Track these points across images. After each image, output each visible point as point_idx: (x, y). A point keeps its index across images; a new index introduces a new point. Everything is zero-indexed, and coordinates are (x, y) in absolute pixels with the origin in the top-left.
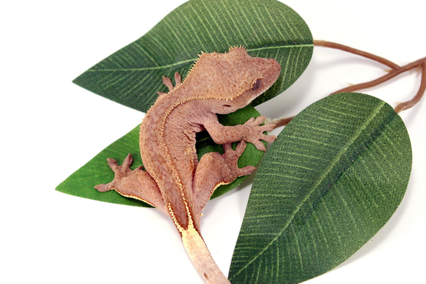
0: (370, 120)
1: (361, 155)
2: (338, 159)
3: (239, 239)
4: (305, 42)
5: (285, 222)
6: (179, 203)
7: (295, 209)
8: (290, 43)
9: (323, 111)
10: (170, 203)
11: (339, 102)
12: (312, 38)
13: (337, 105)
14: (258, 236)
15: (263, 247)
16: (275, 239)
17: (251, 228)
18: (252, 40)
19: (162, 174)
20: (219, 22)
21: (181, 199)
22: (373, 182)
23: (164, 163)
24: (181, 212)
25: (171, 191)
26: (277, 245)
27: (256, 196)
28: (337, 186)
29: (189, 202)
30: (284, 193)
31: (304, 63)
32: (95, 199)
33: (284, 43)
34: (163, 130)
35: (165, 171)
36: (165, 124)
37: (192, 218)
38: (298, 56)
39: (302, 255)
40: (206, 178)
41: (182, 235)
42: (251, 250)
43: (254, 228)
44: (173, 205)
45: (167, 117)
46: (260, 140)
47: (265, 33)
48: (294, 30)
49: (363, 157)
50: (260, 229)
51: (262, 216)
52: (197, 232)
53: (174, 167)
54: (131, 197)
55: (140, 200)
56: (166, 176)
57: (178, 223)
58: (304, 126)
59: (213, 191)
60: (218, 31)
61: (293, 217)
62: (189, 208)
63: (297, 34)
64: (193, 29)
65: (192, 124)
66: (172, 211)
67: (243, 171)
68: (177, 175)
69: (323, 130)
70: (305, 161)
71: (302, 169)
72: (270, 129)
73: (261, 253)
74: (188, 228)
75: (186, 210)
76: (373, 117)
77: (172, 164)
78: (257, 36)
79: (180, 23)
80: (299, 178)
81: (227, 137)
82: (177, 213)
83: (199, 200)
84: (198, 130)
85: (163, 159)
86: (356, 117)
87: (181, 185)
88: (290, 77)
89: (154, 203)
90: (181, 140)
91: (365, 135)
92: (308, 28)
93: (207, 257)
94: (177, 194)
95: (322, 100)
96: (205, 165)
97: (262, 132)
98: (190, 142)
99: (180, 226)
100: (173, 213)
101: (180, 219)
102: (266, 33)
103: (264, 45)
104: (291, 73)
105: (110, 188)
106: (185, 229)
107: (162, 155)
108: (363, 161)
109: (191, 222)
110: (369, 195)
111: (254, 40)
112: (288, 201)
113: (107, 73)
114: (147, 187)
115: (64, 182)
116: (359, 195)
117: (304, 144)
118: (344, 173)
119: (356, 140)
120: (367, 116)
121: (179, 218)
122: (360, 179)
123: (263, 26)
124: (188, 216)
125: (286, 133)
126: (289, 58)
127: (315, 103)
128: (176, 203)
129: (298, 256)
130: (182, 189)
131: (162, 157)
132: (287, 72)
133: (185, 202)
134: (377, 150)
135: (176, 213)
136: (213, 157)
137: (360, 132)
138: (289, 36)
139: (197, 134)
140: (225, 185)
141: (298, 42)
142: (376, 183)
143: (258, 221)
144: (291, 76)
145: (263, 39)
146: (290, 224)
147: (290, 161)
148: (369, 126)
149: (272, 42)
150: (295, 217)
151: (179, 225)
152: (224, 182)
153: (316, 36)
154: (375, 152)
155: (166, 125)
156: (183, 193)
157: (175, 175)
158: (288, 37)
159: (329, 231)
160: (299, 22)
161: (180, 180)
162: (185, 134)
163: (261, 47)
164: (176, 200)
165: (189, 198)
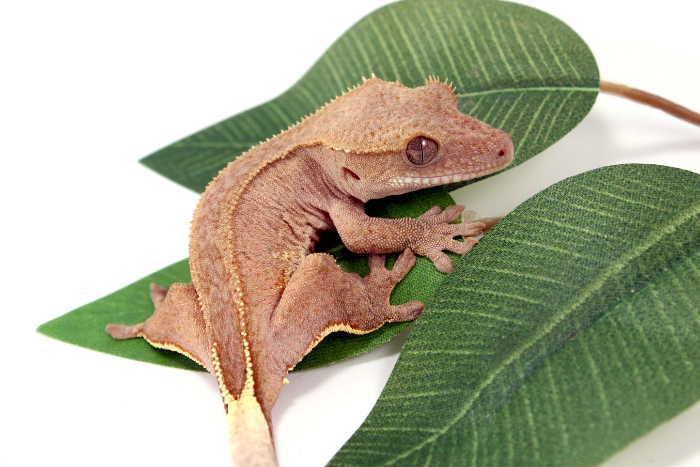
0: (688, 216)
1: (654, 281)
2: (598, 286)
3: (356, 435)
4: (583, 83)
5: (459, 405)
6: (234, 343)
7: (486, 378)
8: (549, 82)
9: (584, 193)
10: (217, 343)
11: (623, 180)
12: (598, 76)
13: (619, 184)
14: (397, 432)
15: (400, 451)
16: (431, 440)
17: (389, 417)
18: (474, 75)
19: (212, 283)
20: (415, 46)
21: (239, 336)
22: (670, 336)
23: (218, 261)
25: (222, 318)
26: (431, 450)
27: (413, 355)
28: (585, 336)
29: (253, 341)
30: (468, 347)
31: (571, 118)
33: (536, 83)
34: (235, 203)
35: (218, 275)
36: (244, 193)
37: (255, 377)
38: (561, 106)
40: (302, 301)
41: (229, 411)
42: (372, 455)
43: (394, 417)
44: (222, 348)
45: (251, 182)
46: (445, 251)
47: (500, 63)
48: (562, 61)
49: (657, 284)
50: (406, 420)
51: (416, 395)
52: (258, 405)
53: (235, 268)
54: (166, 347)
55: (179, 351)
56: (217, 286)
57: (225, 386)
58: (539, 219)
59: (319, 336)
60: (411, 62)
61: (477, 395)
62: (251, 354)
63: (566, 66)
64: (367, 60)
66: (217, 359)
68: (238, 284)
69: (578, 228)
70: (526, 287)
71: (517, 300)
72: (471, 232)
73: (390, 463)
74: (242, 395)
75: (245, 358)
76: (695, 212)
77: (233, 263)
78: (483, 69)
79: (348, 54)
80: (507, 317)
81: (370, 237)
82: (228, 366)
83: (279, 346)
85: (219, 253)
86: (656, 209)
87: (242, 304)
88: (535, 142)
91: (668, 244)
92: (592, 58)
94: (232, 324)
95: (589, 173)
96: (305, 274)
97: (451, 236)
98: (295, 241)
99: (227, 391)
100: (218, 364)
101: (231, 378)
102: (503, 64)
103: (495, 86)
104: (539, 134)
105: (136, 334)
106: (236, 399)
107: (218, 245)
108: (655, 293)
109: (250, 382)
110: (654, 359)
111: (477, 75)
112: (473, 362)
114: (185, 314)
116: (630, 356)
117: (532, 254)
118: (608, 314)
119: (647, 251)
120: (683, 208)
121: (229, 375)
122: (641, 329)
123: (500, 51)
124: (246, 372)
125: (499, 233)
126: (540, 108)
127: (570, 178)
128: (228, 344)
130: (243, 313)
131: (218, 249)
132: (530, 133)
133: (244, 340)
134: (690, 273)
135: (224, 364)
136: (326, 259)
137: (658, 238)
138: (550, 70)
140: (353, 336)
141: (568, 82)
142: (676, 339)
143: (407, 403)
144: (539, 140)
145: (496, 74)
146: (468, 411)
147: (496, 285)
148: (684, 228)
149: (513, 81)
150: (481, 396)
151: (227, 389)
152: (352, 327)
153: (606, 75)
154: (685, 277)
155: (245, 196)
156: (245, 321)
157: (235, 283)
158: (547, 72)
159: (546, 425)
160: (576, 47)
161: (241, 295)
162: (285, 221)
163: (489, 89)
164: (229, 336)
165: (254, 334)
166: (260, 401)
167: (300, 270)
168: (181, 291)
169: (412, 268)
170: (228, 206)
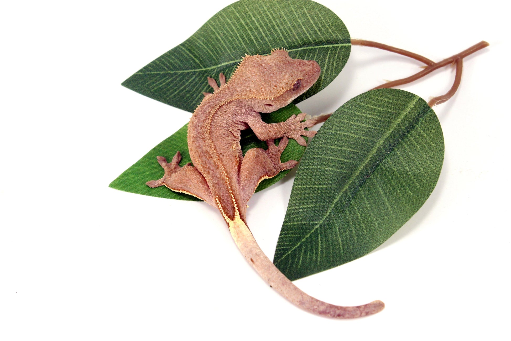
0: (405, 114)
1: (396, 147)
2: (374, 151)
3: (283, 227)
4: (343, 41)
5: (326, 211)
6: (226, 195)
7: (335, 198)
8: (329, 42)
9: (360, 107)
10: (218, 196)
11: (375, 98)
12: (350, 37)
13: (374, 101)
14: (301, 224)
15: (306, 234)
16: (316, 227)
17: (295, 217)
18: (292, 40)
19: (210, 169)
20: (260, 24)
21: (228, 192)
22: (408, 172)
23: (211, 159)
24: (228, 204)
25: (218, 185)
26: (319, 232)
27: (299, 188)
28: (374, 176)
29: (235, 194)
30: (324, 184)
31: (342, 61)
32: (147, 195)
33: (322, 43)
34: (209, 128)
35: (212, 166)
36: (211, 122)
37: (239, 209)
38: (337, 55)
39: (342, 241)
40: (251, 172)
41: (230, 225)
42: (295, 237)
43: (297, 217)
44: (221, 198)
45: (213, 116)
46: (302, 136)
47: (304, 34)
48: (332, 30)
49: (398, 148)
50: (303, 218)
51: (304, 206)
52: (243, 222)
53: (220, 162)
54: (181, 191)
55: (190, 194)
56: (213, 170)
57: (225, 214)
58: (342, 121)
59: (257, 184)
60: (259, 33)
61: (333, 206)
62: (235, 200)
63: (335, 34)
64: (236, 31)
65: (236, 122)
66: (219, 203)
67: (287, 165)
68: (223, 169)
69: (360, 124)
70: (344, 154)
71: (341, 161)
72: (311, 125)
73: (303, 240)
74: (235, 219)
75: (233, 202)
76: (407, 111)
77: (218, 159)
78: (297, 37)
79: (224, 26)
80: (338, 169)
81: (270, 134)
82: (224, 205)
83: (244, 193)
84: (243, 128)
85: (210, 155)
86: (392, 112)
87: (227, 179)
88: (329, 76)
89: (202, 197)
90: (226, 137)
91: (400, 128)
92: (345, 28)
93: (253, 244)
94: (224, 187)
95: (360, 96)
96: (250, 160)
97: (303, 128)
98: (235, 139)
99: (227, 217)
100: (220, 205)
102: (306, 34)
103: (303, 46)
104: (330, 72)
105: (161, 184)
106: (232, 220)
107: (208, 151)
108: (399, 153)
109: (237, 213)
110: (404, 184)
111: (294, 40)
112: (328, 191)
113: (154, 76)
114: (196, 181)
115: (117, 179)
116: (395, 184)
117: (343, 138)
118: (381, 164)
119: (392, 133)
120: (402, 110)
121: (226, 209)
122: (395, 170)
123: (303, 27)
124: (234, 208)
125: (326, 128)
126: (327, 57)
127: (352, 99)
128: (223, 196)
129: (338, 241)
130: (229, 183)
131: (209, 153)
132: (326, 71)
133: (231, 194)
134: (411, 142)
135: (223, 205)
136: (257, 152)
137: (395, 126)
138: (328, 36)
139: (242, 131)
140: (269, 179)
141: (337, 41)
142: (410, 173)
143: (301, 210)
144: (330, 74)
145: (303, 40)
146: (330, 213)
147: (330, 154)
148: (404, 120)
149: (311, 42)
150: (335, 206)
151: (227, 216)
152: (268, 176)
153: (353, 36)
154: (409, 144)
155: (212, 123)
156: (230, 186)
157: (222, 169)
158: (327, 37)
159: (366, 218)
160: (337, 22)
161: (226, 174)
162: (230, 132)
163: (301, 47)
164: (223, 192)
165: (235, 191)
166: (243, 220)
167: (247, 158)
168: (191, 171)
169: (288, 145)
170: (207, 130)
